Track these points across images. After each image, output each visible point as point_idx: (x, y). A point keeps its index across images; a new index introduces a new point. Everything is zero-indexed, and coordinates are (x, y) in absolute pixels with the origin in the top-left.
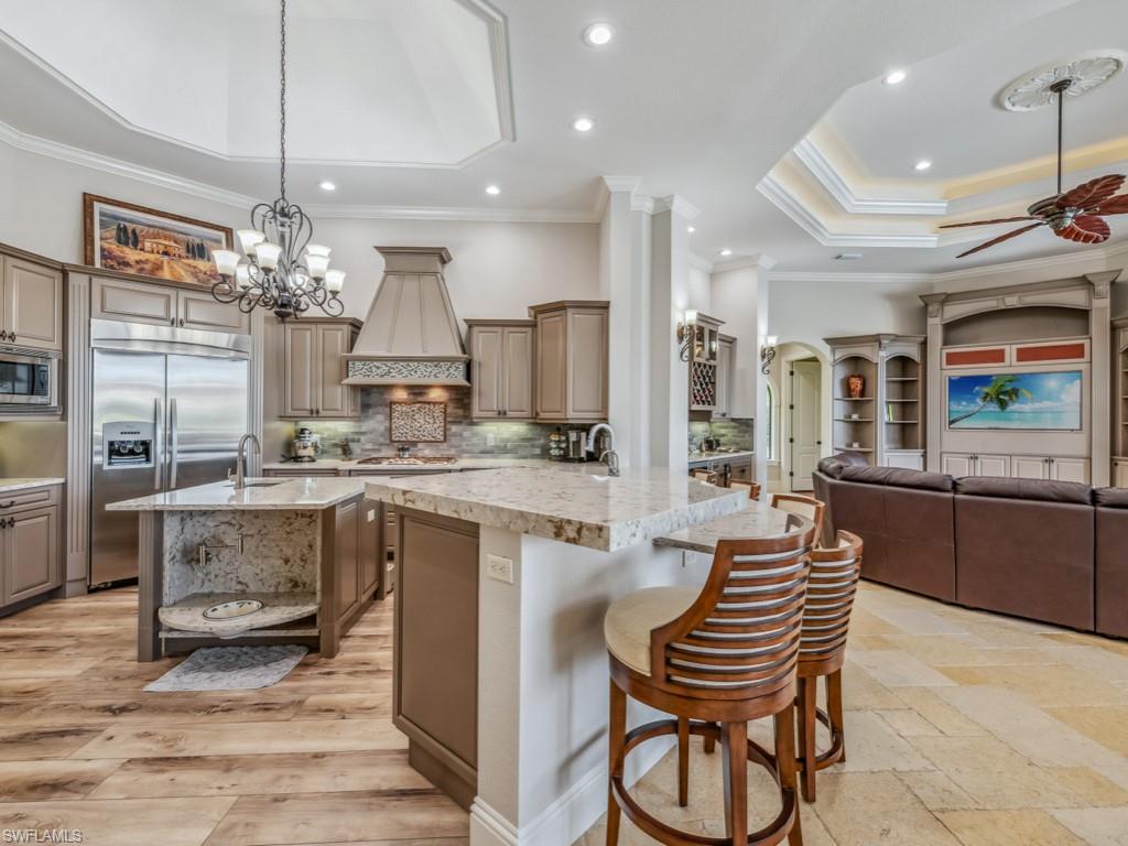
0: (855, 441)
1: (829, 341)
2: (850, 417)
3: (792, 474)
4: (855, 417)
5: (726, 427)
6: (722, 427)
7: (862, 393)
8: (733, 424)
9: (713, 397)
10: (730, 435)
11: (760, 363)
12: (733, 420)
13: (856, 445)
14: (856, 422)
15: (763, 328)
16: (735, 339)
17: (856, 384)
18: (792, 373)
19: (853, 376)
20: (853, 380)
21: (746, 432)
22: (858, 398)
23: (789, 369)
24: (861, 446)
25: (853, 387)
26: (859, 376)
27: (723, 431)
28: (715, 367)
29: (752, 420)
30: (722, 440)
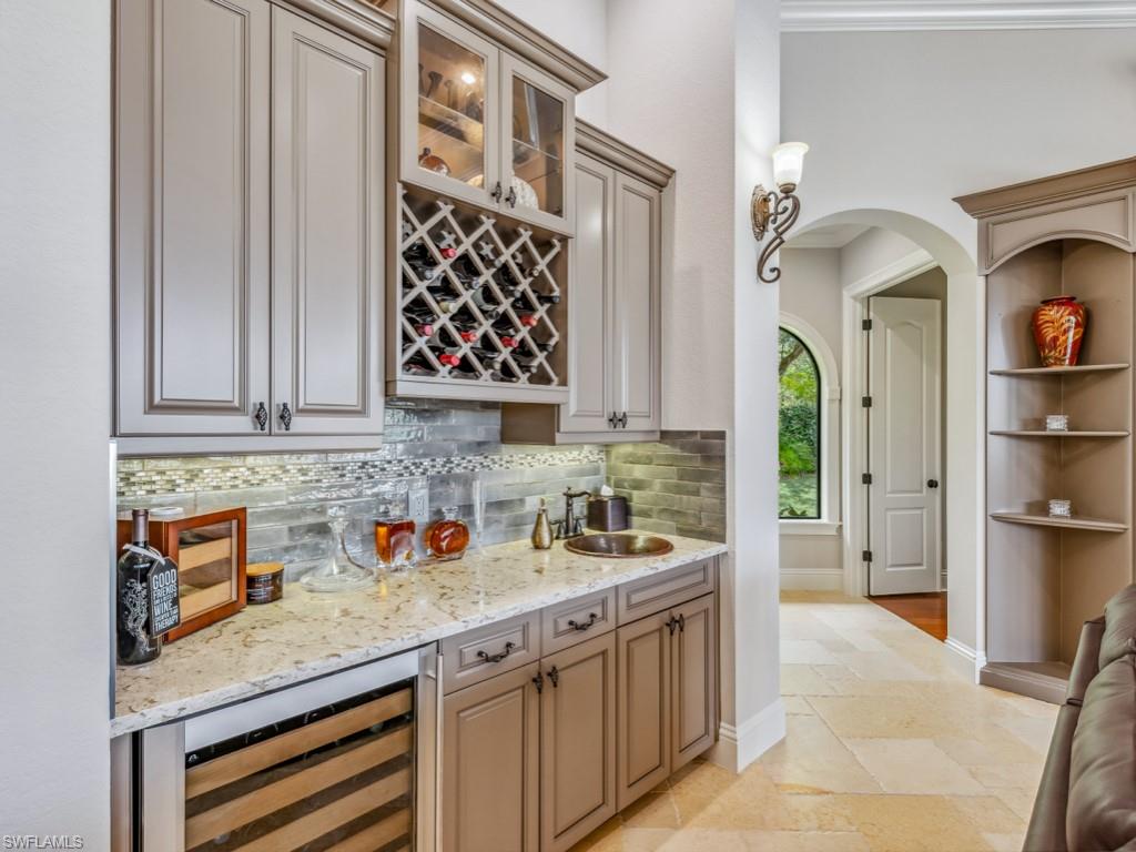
0: (1058, 496)
1: (968, 203)
2: (1041, 424)
3: (867, 556)
4: (1057, 424)
5: (648, 461)
6: (635, 460)
7: (1081, 351)
8: (665, 449)
9: (558, 358)
10: (657, 484)
11: (746, 247)
12: (665, 436)
13: (1060, 509)
14: (1057, 441)
15: (756, 118)
16: (673, 171)
17: (1062, 325)
18: (867, 325)
19: (1046, 302)
20: (1052, 313)
21: (701, 476)
22: (1066, 367)
23: (860, 315)
24: (1075, 513)
25: (1049, 334)
26: (1069, 301)
27: (639, 472)
28: (564, 239)
29: (721, 435)
30: (638, 499)
